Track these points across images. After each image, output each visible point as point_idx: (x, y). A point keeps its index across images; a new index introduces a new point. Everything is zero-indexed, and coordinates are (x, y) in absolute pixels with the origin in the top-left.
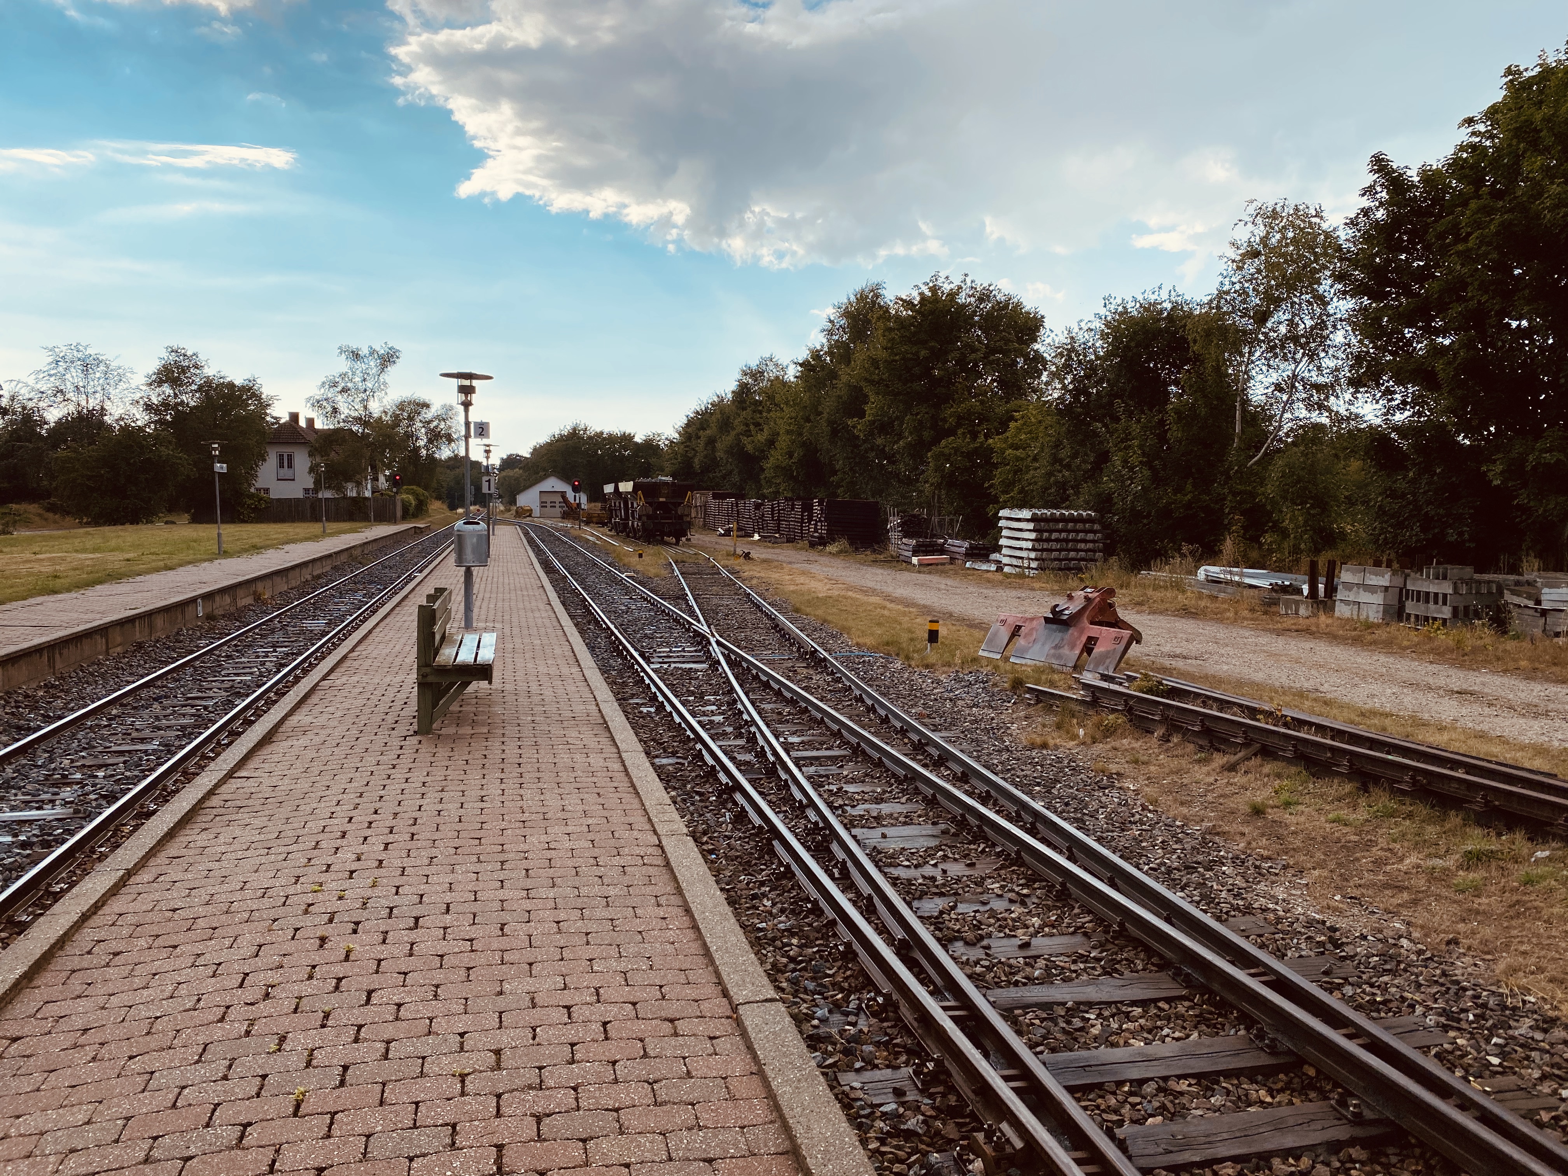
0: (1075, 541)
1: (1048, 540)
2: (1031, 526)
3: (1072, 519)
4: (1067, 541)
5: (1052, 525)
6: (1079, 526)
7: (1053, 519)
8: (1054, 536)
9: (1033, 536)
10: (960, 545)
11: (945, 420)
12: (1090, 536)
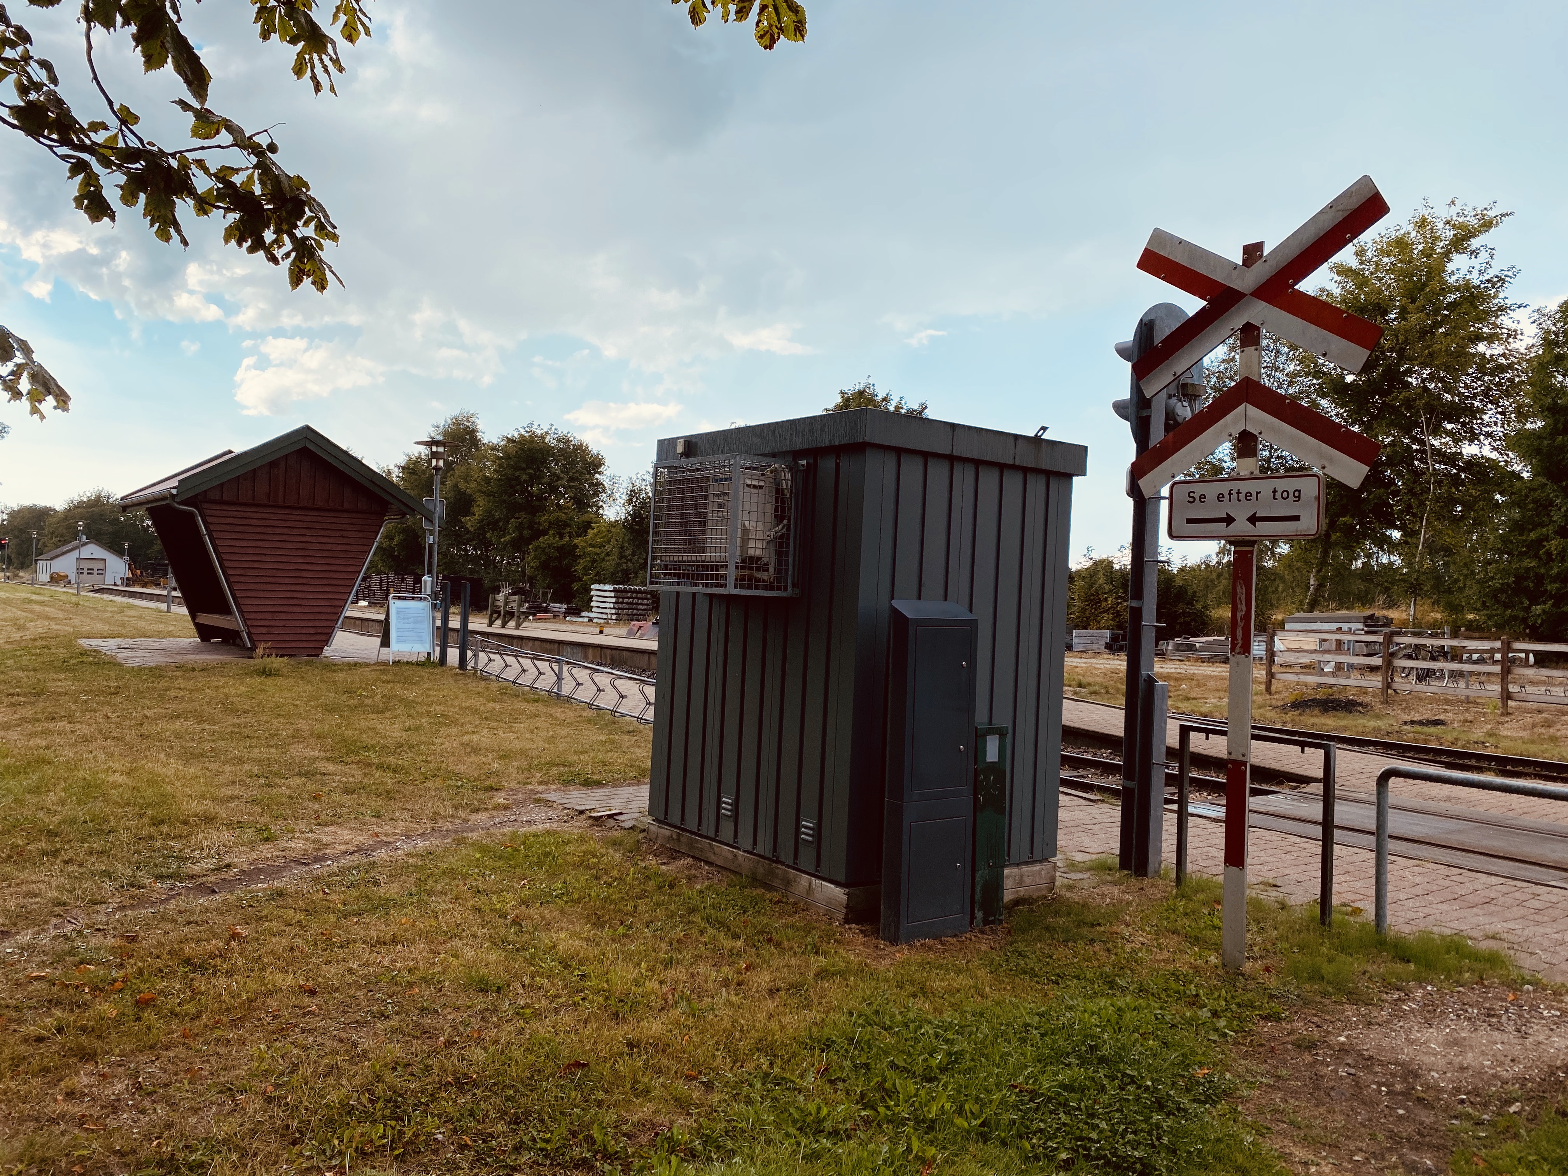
0: (637, 604)
1: (622, 603)
2: (613, 594)
3: (635, 591)
4: (632, 604)
5: (624, 595)
6: (640, 595)
7: (625, 591)
8: (626, 600)
9: (614, 600)
10: (562, 607)
11: (539, 524)
12: (645, 602)
